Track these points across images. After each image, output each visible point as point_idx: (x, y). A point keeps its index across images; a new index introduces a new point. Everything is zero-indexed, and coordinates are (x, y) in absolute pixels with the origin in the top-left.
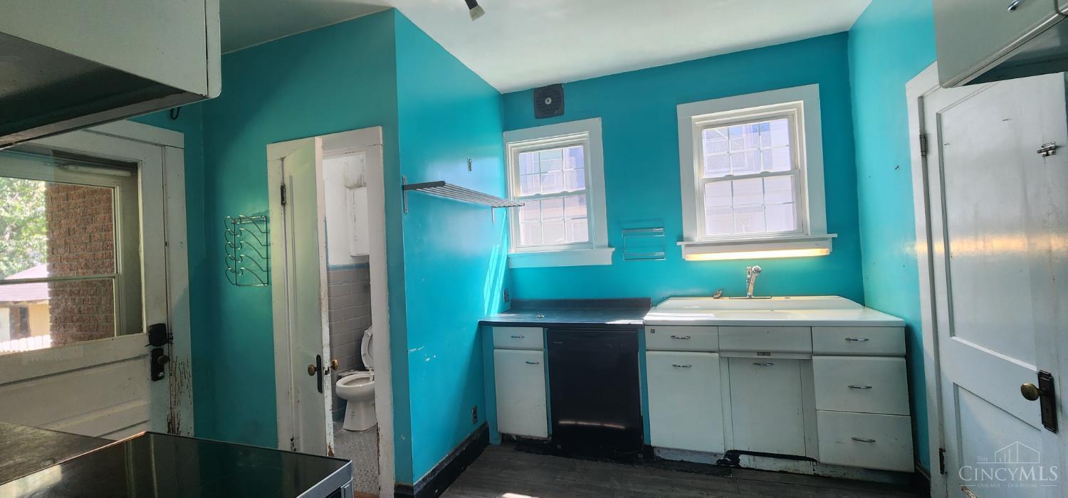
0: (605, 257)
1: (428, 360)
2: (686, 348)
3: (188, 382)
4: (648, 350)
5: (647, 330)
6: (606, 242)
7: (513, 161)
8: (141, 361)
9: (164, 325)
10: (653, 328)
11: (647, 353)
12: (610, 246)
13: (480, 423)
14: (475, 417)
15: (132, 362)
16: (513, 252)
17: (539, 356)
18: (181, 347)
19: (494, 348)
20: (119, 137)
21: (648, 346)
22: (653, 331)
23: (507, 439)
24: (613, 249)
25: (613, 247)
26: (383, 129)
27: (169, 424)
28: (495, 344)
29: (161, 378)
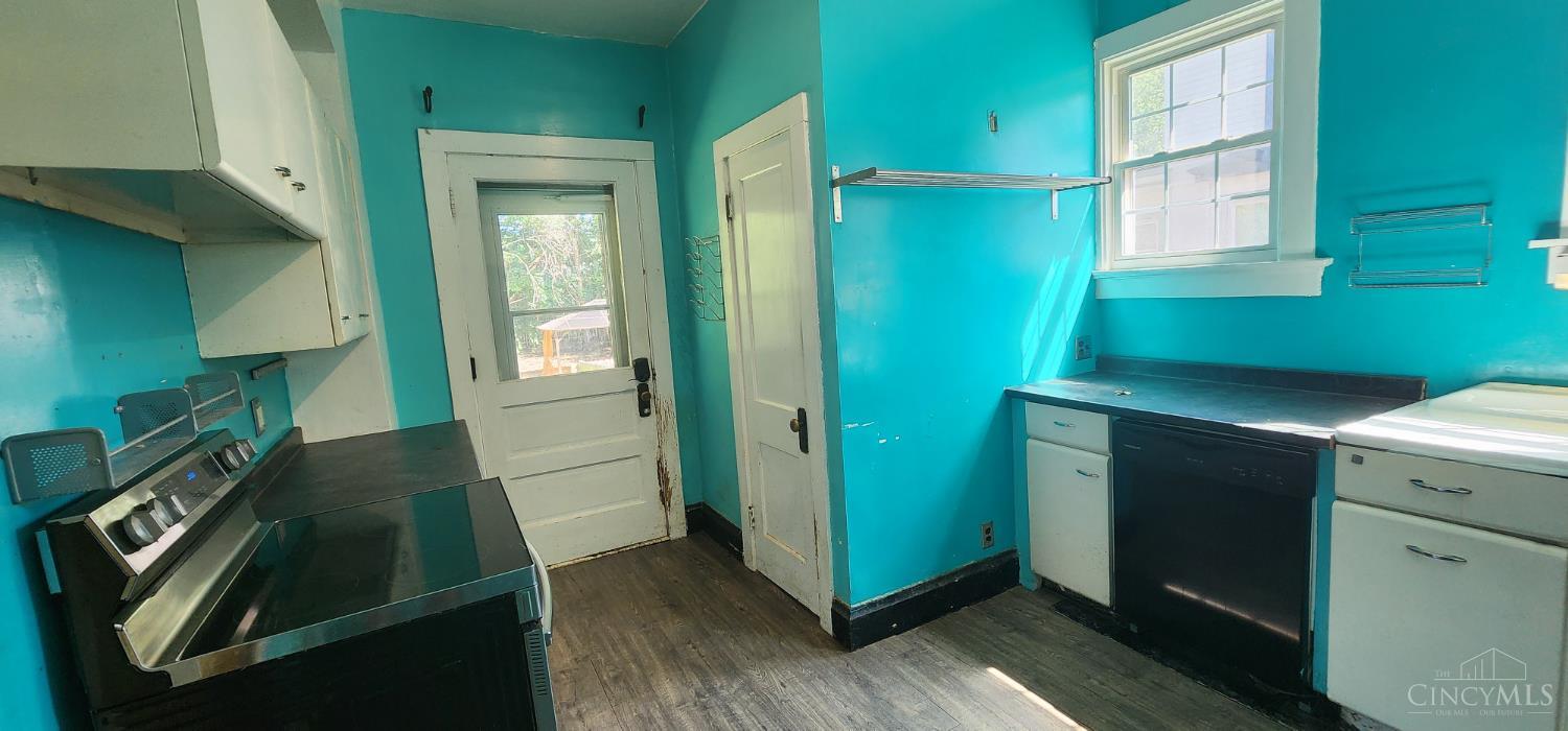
0: (1307, 279)
1: (881, 442)
2: (1454, 514)
3: (673, 422)
4: (1339, 499)
5: (1342, 456)
6: (1311, 246)
7: (1115, 92)
8: (630, 395)
9: (646, 360)
10: (1359, 452)
11: (1337, 505)
12: (1320, 254)
13: (998, 548)
14: (989, 539)
15: (621, 395)
16: (1105, 266)
17: (1100, 464)
18: (664, 386)
19: (1029, 437)
20: (610, 160)
21: (1339, 489)
22: (1358, 460)
23: (1048, 587)
24: (1329, 262)
25: (1329, 257)
26: (807, 97)
27: (659, 462)
28: (1029, 431)
29: (648, 414)
